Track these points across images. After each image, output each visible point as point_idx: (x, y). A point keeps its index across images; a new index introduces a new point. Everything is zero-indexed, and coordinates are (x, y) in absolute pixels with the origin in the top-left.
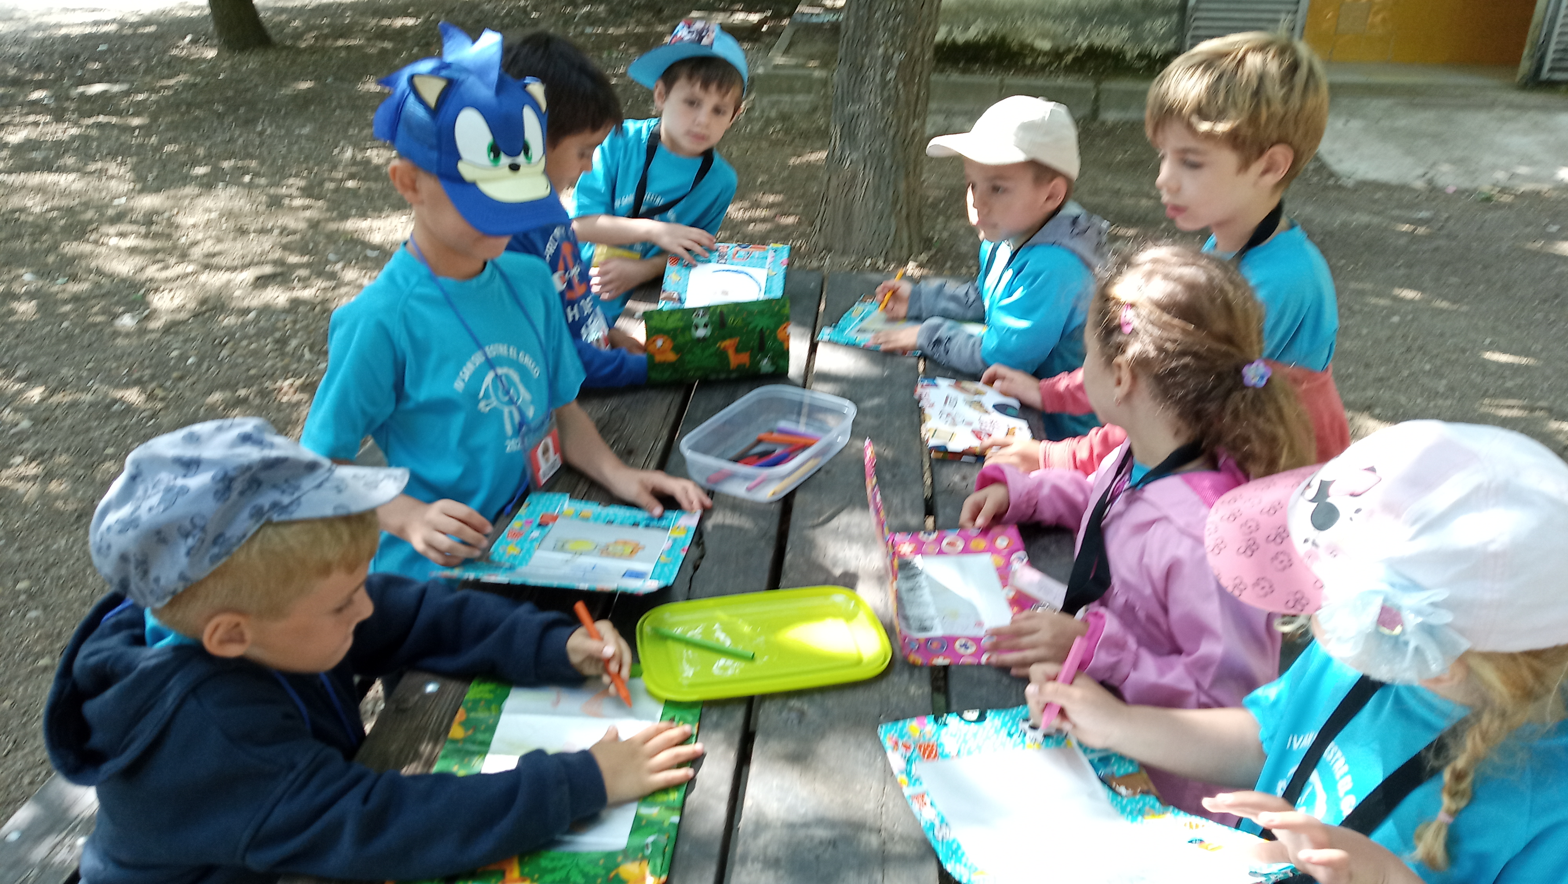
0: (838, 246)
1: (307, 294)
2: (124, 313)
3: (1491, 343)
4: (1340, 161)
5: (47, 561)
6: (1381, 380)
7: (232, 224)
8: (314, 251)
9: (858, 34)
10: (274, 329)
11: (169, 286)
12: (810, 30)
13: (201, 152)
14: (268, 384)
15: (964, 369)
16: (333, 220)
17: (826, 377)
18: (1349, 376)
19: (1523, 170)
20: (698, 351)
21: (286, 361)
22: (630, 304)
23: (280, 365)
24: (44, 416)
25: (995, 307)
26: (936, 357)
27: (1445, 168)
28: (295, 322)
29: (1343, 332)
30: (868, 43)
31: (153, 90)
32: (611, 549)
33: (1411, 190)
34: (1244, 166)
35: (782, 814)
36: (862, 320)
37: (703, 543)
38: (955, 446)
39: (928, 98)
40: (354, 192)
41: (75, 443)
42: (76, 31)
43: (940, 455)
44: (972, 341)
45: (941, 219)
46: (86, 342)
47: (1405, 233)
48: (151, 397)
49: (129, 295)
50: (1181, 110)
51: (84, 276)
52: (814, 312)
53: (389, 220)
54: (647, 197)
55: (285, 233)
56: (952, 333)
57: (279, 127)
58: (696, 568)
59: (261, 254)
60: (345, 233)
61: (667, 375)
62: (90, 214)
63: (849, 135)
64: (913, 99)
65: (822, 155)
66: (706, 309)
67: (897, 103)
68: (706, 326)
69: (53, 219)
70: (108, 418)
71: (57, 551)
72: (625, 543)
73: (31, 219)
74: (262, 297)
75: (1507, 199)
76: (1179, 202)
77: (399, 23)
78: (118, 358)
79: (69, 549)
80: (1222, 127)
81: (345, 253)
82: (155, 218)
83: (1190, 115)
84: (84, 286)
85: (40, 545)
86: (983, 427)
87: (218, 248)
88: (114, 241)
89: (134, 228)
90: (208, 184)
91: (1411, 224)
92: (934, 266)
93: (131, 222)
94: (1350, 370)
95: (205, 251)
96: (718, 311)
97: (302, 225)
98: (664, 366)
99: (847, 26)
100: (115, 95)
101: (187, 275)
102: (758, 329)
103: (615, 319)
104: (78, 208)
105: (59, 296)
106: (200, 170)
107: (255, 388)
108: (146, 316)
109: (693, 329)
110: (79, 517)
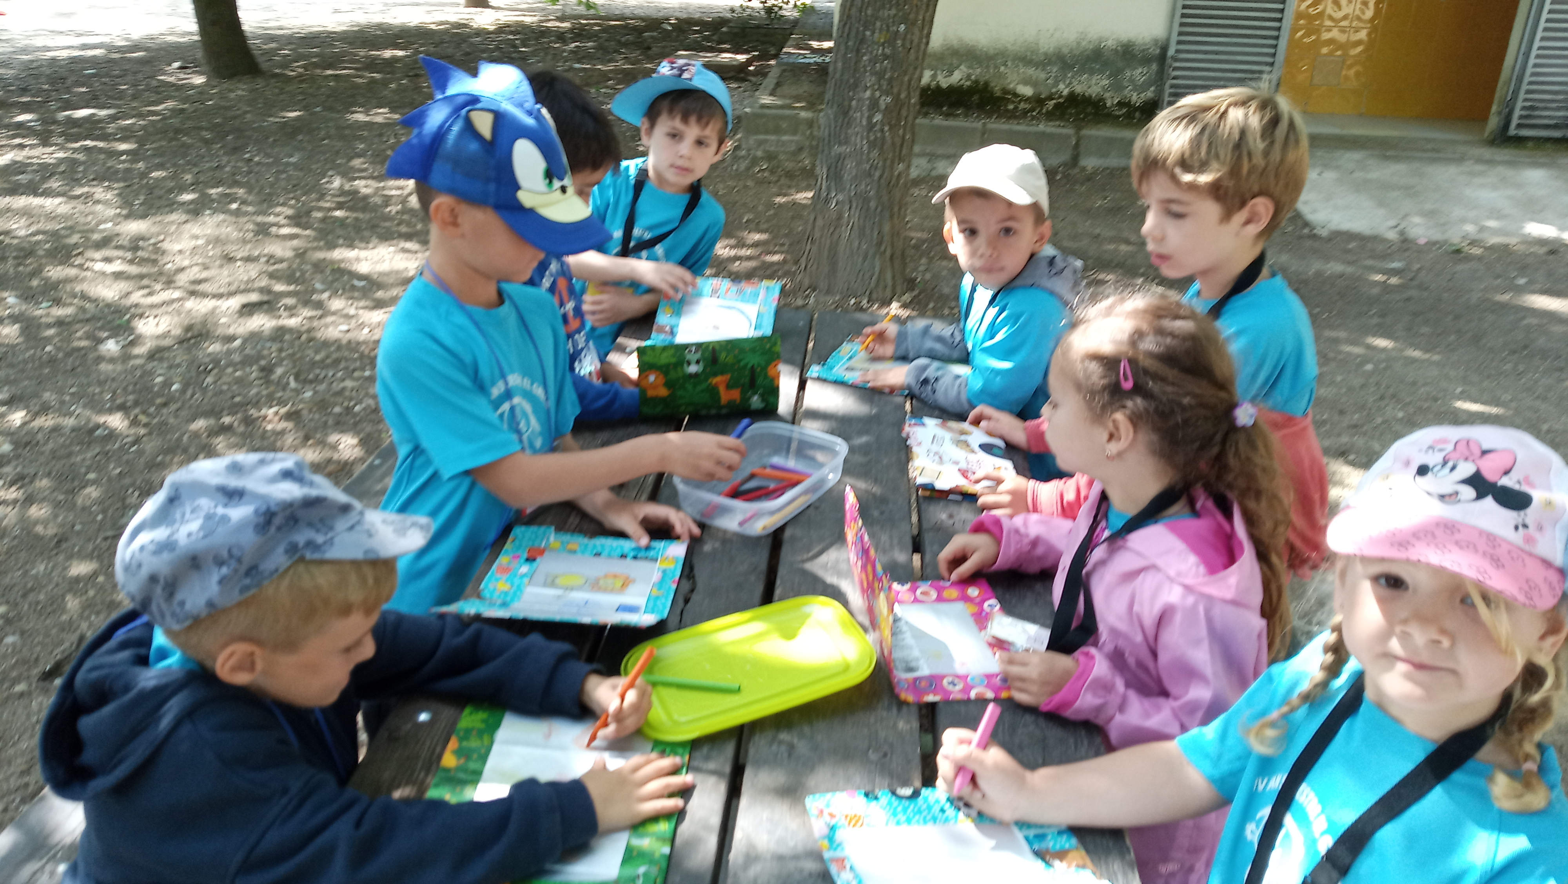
0: (823, 285)
1: (293, 322)
2: (108, 338)
3: (1462, 392)
4: (1314, 211)
5: (26, 584)
6: (1355, 426)
7: (218, 251)
8: (300, 281)
9: (846, 77)
10: (260, 357)
11: (155, 312)
12: (797, 71)
13: (188, 177)
14: (253, 412)
15: (950, 409)
16: (320, 249)
17: (814, 415)
18: (1324, 422)
19: (1492, 224)
20: (689, 386)
21: (272, 388)
22: (620, 340)
23: (265, 392)
24: (25, 440)
25: (977, 349)
26: (923, 396)
27: (1417, 220)
28: (280, 350)
29: (1320, 378)
30: (855, 86)
31: (141, 116)
32: (601, 582)
33: (1383, 240)
34: (1227, 216)
35: (773, 846)
36: (851, 358)
37: (693, 577)
38: (942, 484)
39: (913, 141)
40: (342, 222)
41: (57, 468)
42: (64, 54)
43: (928, 493)
44: (958, 381)
45: (924, 261)
46: (69, 367)
47: (1377, 283)
48: (134, 423)
49: (114, 319)
50: (1165, 160)
51: (68, 301)
52: (803, 350)
53: (376, 251)
54: (637, 232)
55: (272, 261)
56: (939, 373)
57: (268, 155)
58: (687, 601)
59: (248, 282)
60: (332, 262)
61: (658, 410)
62: (75, 239)
63: (835, 174)
64: (898, 141)
65: (810, 194)
66: (699, 346)
67: (883, 144)
68: (698, 362)
69: (38, 243)
70: (89, 444)
71: (36, 577)
72: (615, 576)
73: (16, 241)
74: (248, 324)
75: (1476, 251)
76: (1163, 250)
77: (388, 54)
78: (100, 383)
79: (48, 574)
80: (1205, 178)
81: (333, 282)
82: (141, 243)
83: (1174, 166)
84: (69, 311)
85: (19, 569)
86: (970, 466)
87: (205, 275)
88: (99, 266)
89: (120, 253)
90: (195, 211)
91: (1384, 274)
92: (917, 307)
93: (117, 247)
94: (1325, 417)
95: (192, 278)
96: (711, 347)
97: (289, 254)
98: (656, 400)
99: (835, 69)
100: (100, 121)
101: (173, 301)
102: (749, 366)
103: (607, 355)
104: (63, 232)
105: (43, 320)
106: (187, 197)
107: (239, 416)
108: (131, 341)
109: (685, 365)
110: (59, 542)
